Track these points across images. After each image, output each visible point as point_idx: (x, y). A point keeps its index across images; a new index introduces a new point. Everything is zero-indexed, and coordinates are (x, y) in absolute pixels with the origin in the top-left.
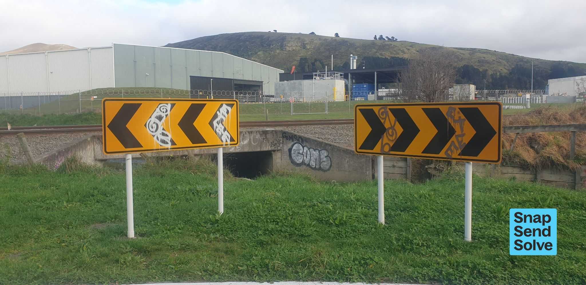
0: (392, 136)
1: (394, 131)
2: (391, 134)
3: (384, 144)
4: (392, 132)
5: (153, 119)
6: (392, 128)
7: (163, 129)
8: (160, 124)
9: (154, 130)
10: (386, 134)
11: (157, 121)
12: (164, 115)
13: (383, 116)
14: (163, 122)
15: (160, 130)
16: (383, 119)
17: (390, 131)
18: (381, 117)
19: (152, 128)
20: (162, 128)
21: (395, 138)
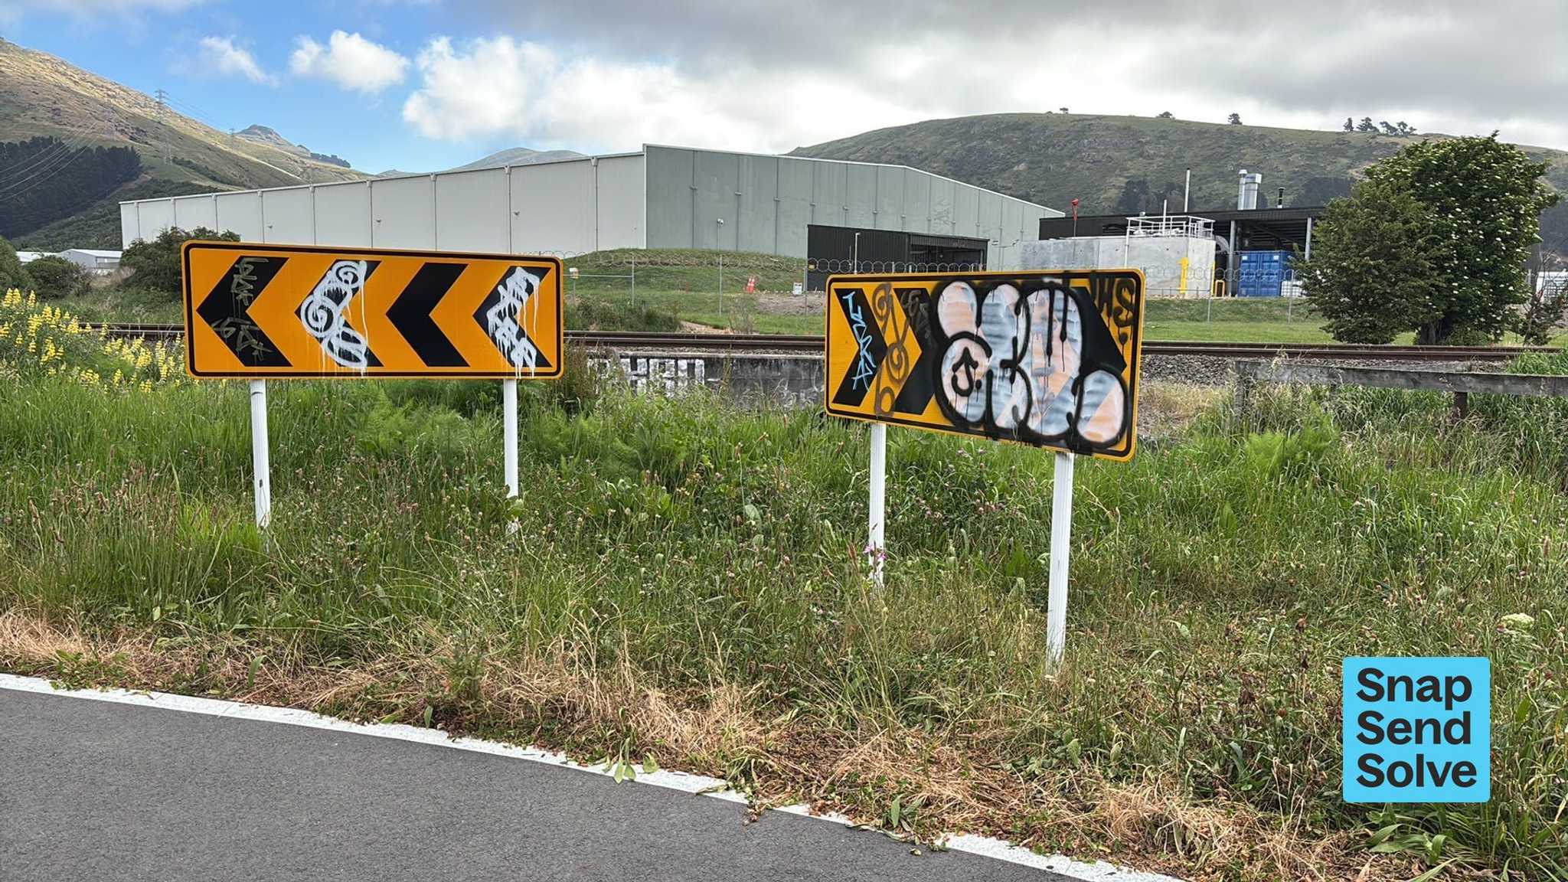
0: (898, 367)
1: (902, 354)
2: (896, 362)
3: (881, 390)
4: (899, 357)
5: (319, 297)
6: (899, 343)
7: (346, 325)
8: (337, 311)
9: (322, 324)
10: (887, 360)
11: (330, 304)
12: (347, 289)
13: (882, 310)
14: (345, 307)
15: (337, 327)
16: (881, 318)
17: (895, 353)
18: (877, 314)
19: (316, 319)
20: (342, 322)
21: (905, 375)
